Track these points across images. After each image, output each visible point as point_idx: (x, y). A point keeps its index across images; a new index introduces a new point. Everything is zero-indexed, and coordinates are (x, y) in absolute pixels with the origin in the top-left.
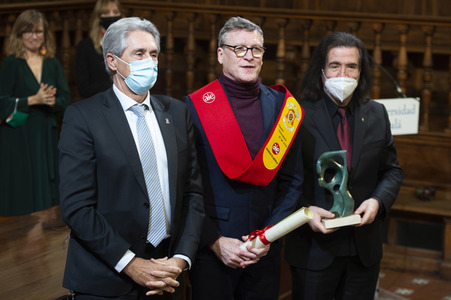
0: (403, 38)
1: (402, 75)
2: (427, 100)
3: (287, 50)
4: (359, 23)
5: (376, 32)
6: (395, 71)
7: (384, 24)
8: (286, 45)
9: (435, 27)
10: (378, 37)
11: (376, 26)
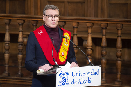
0: (90, 31)
1: (90, 52)
2: (104, 65)
3: (23, 37)
4: (65, 22)
5: (74, 27)
6: (85, 49)
7: (78, 23)
8: (23, 34)
9: (107, 24)
10: (76, 30)
11: (74, 24)
